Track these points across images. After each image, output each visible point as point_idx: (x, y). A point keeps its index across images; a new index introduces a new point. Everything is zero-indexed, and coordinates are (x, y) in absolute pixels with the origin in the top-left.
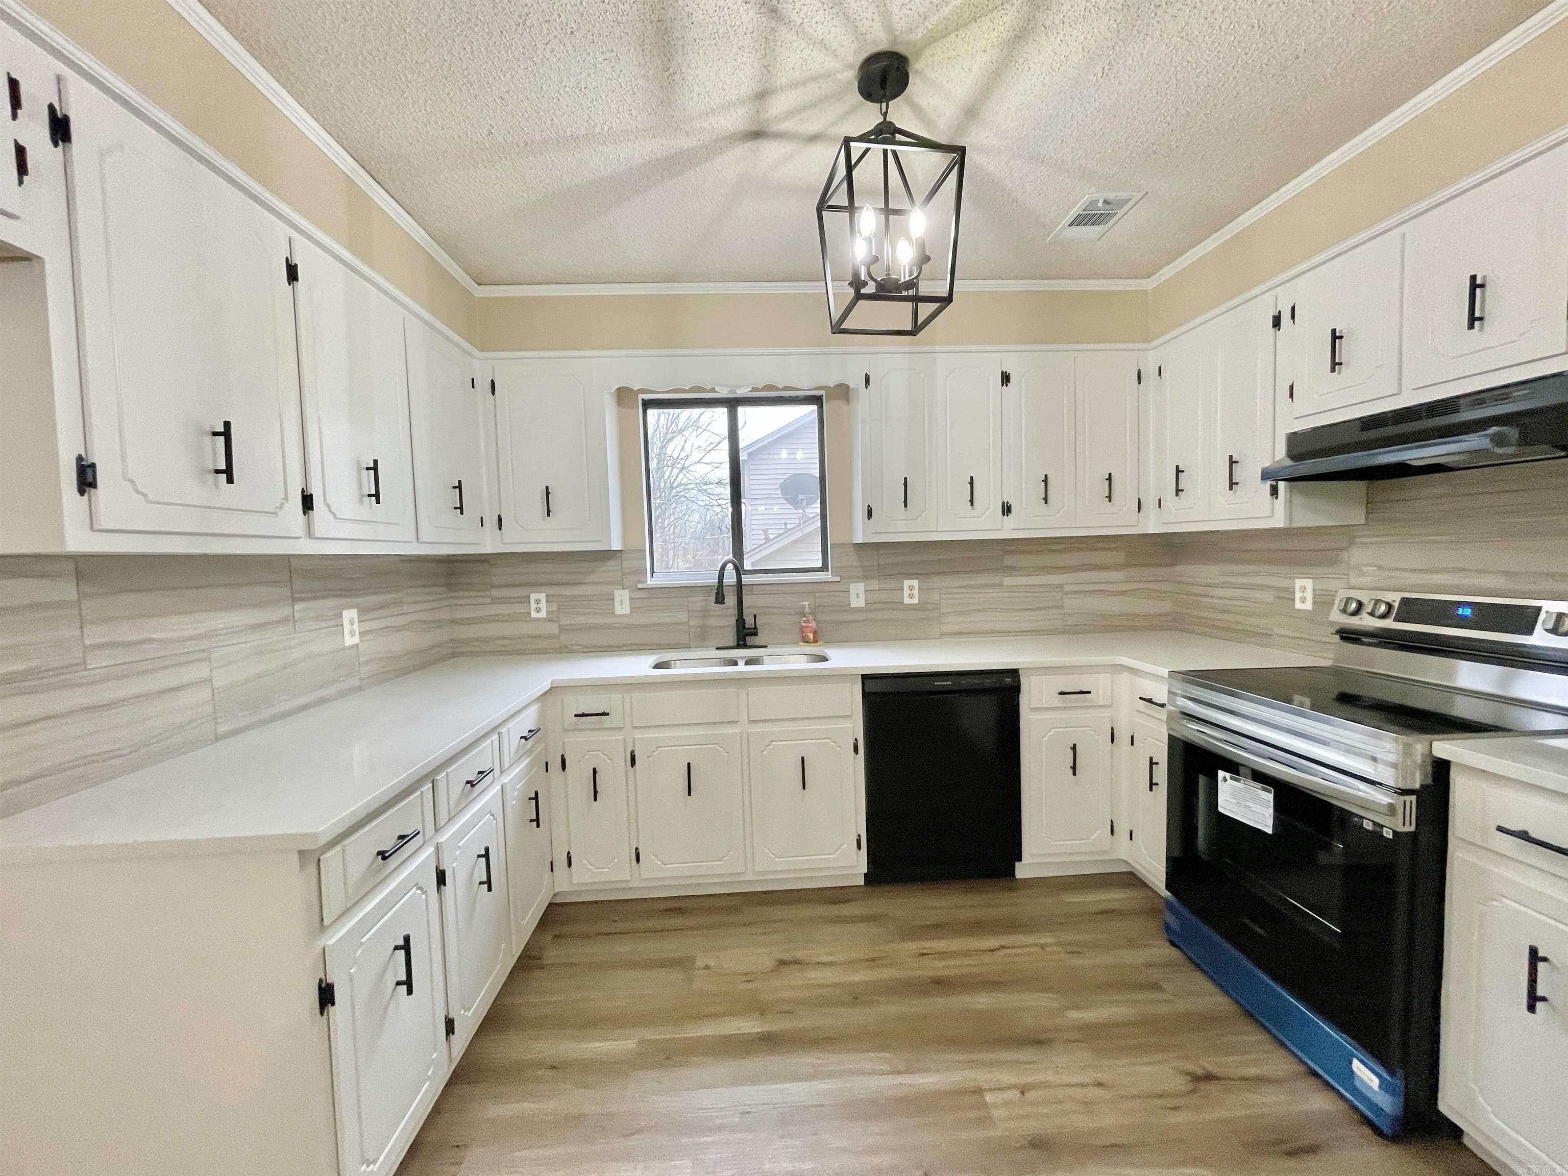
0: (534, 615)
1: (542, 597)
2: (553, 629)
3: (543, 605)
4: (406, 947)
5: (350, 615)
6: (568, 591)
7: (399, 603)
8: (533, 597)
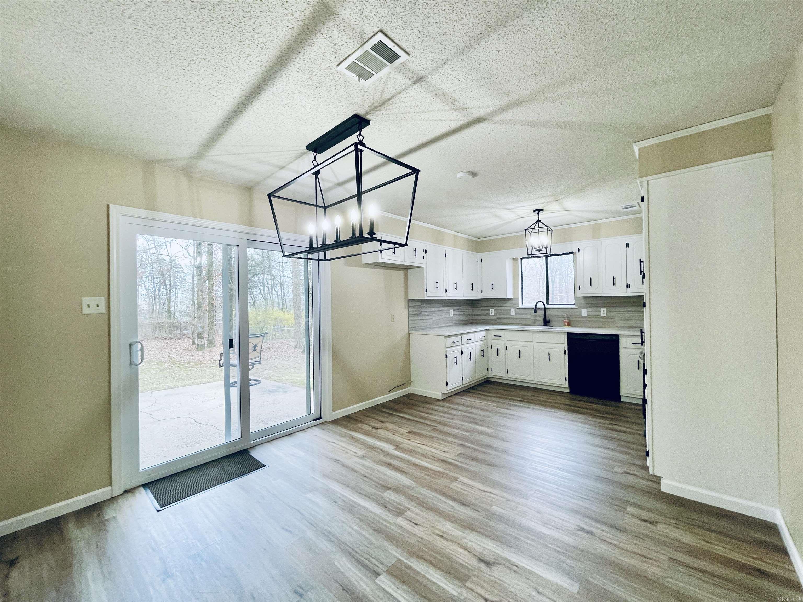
0: (491, 314)
1: (493, 310)
2: (495, 318)
3: (493, 312)
4: (456, 357)
5: (452, 311)
6: (498, 308)
7: (460, 309)
8: (491, 309)
